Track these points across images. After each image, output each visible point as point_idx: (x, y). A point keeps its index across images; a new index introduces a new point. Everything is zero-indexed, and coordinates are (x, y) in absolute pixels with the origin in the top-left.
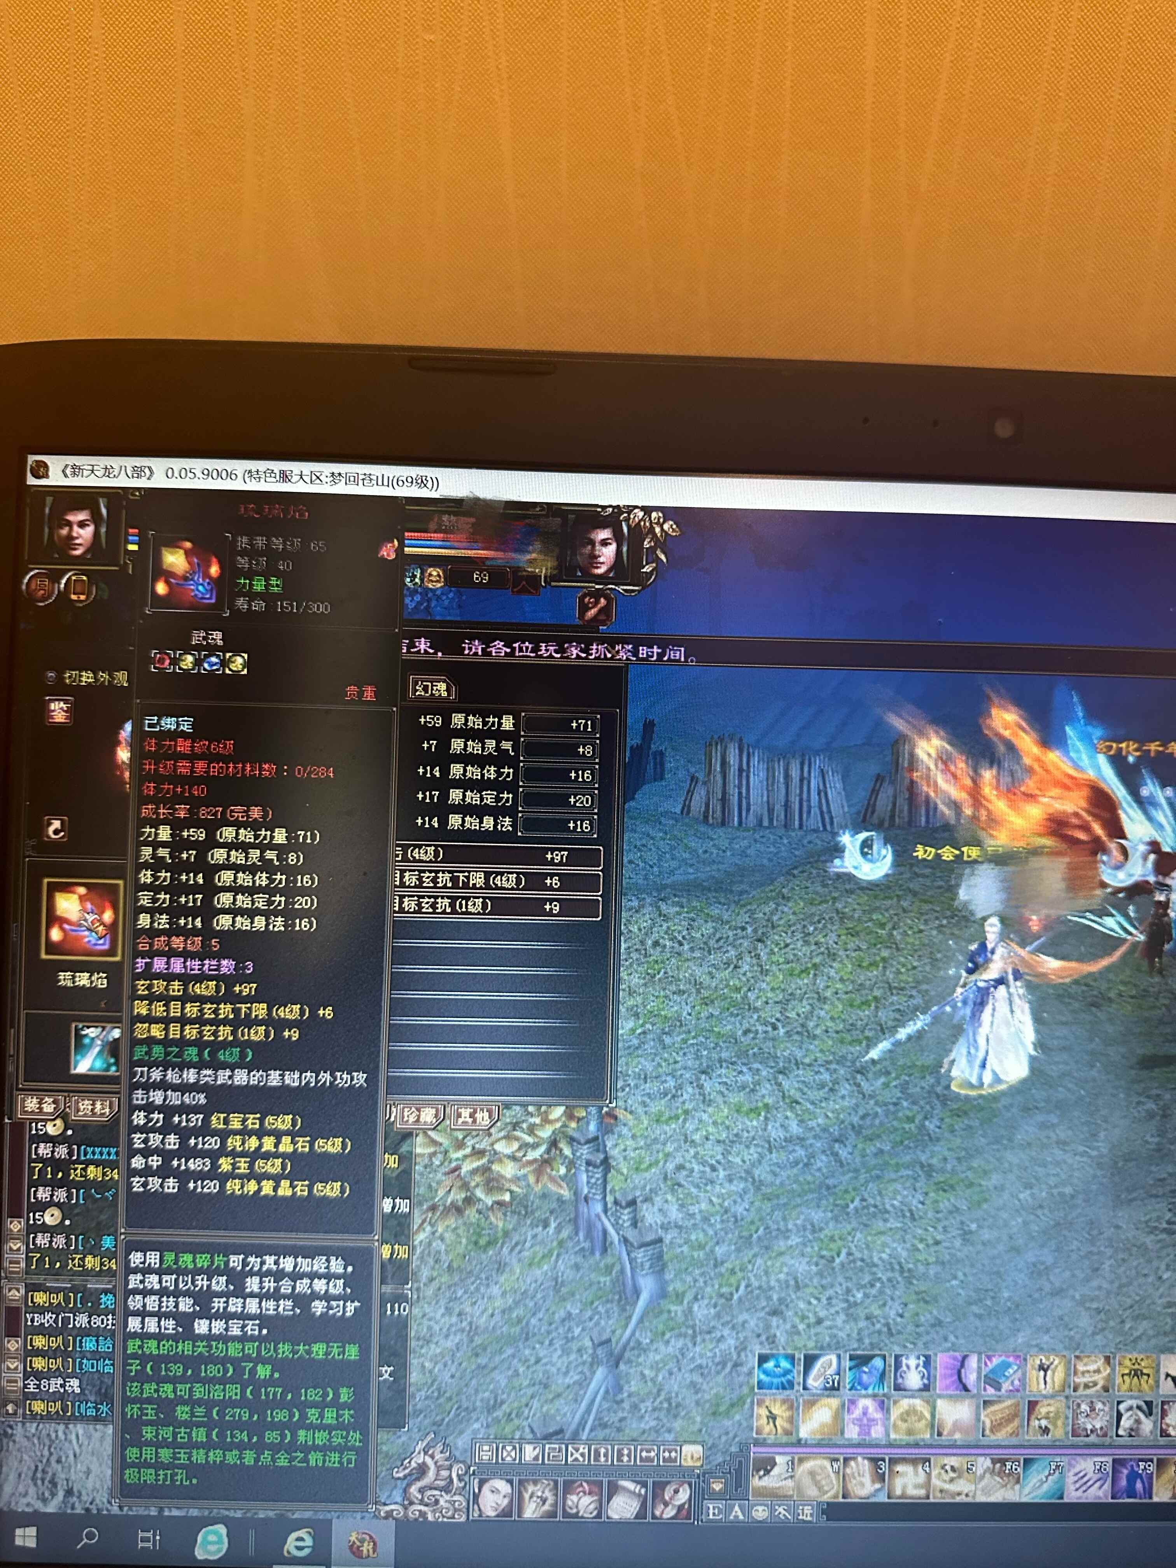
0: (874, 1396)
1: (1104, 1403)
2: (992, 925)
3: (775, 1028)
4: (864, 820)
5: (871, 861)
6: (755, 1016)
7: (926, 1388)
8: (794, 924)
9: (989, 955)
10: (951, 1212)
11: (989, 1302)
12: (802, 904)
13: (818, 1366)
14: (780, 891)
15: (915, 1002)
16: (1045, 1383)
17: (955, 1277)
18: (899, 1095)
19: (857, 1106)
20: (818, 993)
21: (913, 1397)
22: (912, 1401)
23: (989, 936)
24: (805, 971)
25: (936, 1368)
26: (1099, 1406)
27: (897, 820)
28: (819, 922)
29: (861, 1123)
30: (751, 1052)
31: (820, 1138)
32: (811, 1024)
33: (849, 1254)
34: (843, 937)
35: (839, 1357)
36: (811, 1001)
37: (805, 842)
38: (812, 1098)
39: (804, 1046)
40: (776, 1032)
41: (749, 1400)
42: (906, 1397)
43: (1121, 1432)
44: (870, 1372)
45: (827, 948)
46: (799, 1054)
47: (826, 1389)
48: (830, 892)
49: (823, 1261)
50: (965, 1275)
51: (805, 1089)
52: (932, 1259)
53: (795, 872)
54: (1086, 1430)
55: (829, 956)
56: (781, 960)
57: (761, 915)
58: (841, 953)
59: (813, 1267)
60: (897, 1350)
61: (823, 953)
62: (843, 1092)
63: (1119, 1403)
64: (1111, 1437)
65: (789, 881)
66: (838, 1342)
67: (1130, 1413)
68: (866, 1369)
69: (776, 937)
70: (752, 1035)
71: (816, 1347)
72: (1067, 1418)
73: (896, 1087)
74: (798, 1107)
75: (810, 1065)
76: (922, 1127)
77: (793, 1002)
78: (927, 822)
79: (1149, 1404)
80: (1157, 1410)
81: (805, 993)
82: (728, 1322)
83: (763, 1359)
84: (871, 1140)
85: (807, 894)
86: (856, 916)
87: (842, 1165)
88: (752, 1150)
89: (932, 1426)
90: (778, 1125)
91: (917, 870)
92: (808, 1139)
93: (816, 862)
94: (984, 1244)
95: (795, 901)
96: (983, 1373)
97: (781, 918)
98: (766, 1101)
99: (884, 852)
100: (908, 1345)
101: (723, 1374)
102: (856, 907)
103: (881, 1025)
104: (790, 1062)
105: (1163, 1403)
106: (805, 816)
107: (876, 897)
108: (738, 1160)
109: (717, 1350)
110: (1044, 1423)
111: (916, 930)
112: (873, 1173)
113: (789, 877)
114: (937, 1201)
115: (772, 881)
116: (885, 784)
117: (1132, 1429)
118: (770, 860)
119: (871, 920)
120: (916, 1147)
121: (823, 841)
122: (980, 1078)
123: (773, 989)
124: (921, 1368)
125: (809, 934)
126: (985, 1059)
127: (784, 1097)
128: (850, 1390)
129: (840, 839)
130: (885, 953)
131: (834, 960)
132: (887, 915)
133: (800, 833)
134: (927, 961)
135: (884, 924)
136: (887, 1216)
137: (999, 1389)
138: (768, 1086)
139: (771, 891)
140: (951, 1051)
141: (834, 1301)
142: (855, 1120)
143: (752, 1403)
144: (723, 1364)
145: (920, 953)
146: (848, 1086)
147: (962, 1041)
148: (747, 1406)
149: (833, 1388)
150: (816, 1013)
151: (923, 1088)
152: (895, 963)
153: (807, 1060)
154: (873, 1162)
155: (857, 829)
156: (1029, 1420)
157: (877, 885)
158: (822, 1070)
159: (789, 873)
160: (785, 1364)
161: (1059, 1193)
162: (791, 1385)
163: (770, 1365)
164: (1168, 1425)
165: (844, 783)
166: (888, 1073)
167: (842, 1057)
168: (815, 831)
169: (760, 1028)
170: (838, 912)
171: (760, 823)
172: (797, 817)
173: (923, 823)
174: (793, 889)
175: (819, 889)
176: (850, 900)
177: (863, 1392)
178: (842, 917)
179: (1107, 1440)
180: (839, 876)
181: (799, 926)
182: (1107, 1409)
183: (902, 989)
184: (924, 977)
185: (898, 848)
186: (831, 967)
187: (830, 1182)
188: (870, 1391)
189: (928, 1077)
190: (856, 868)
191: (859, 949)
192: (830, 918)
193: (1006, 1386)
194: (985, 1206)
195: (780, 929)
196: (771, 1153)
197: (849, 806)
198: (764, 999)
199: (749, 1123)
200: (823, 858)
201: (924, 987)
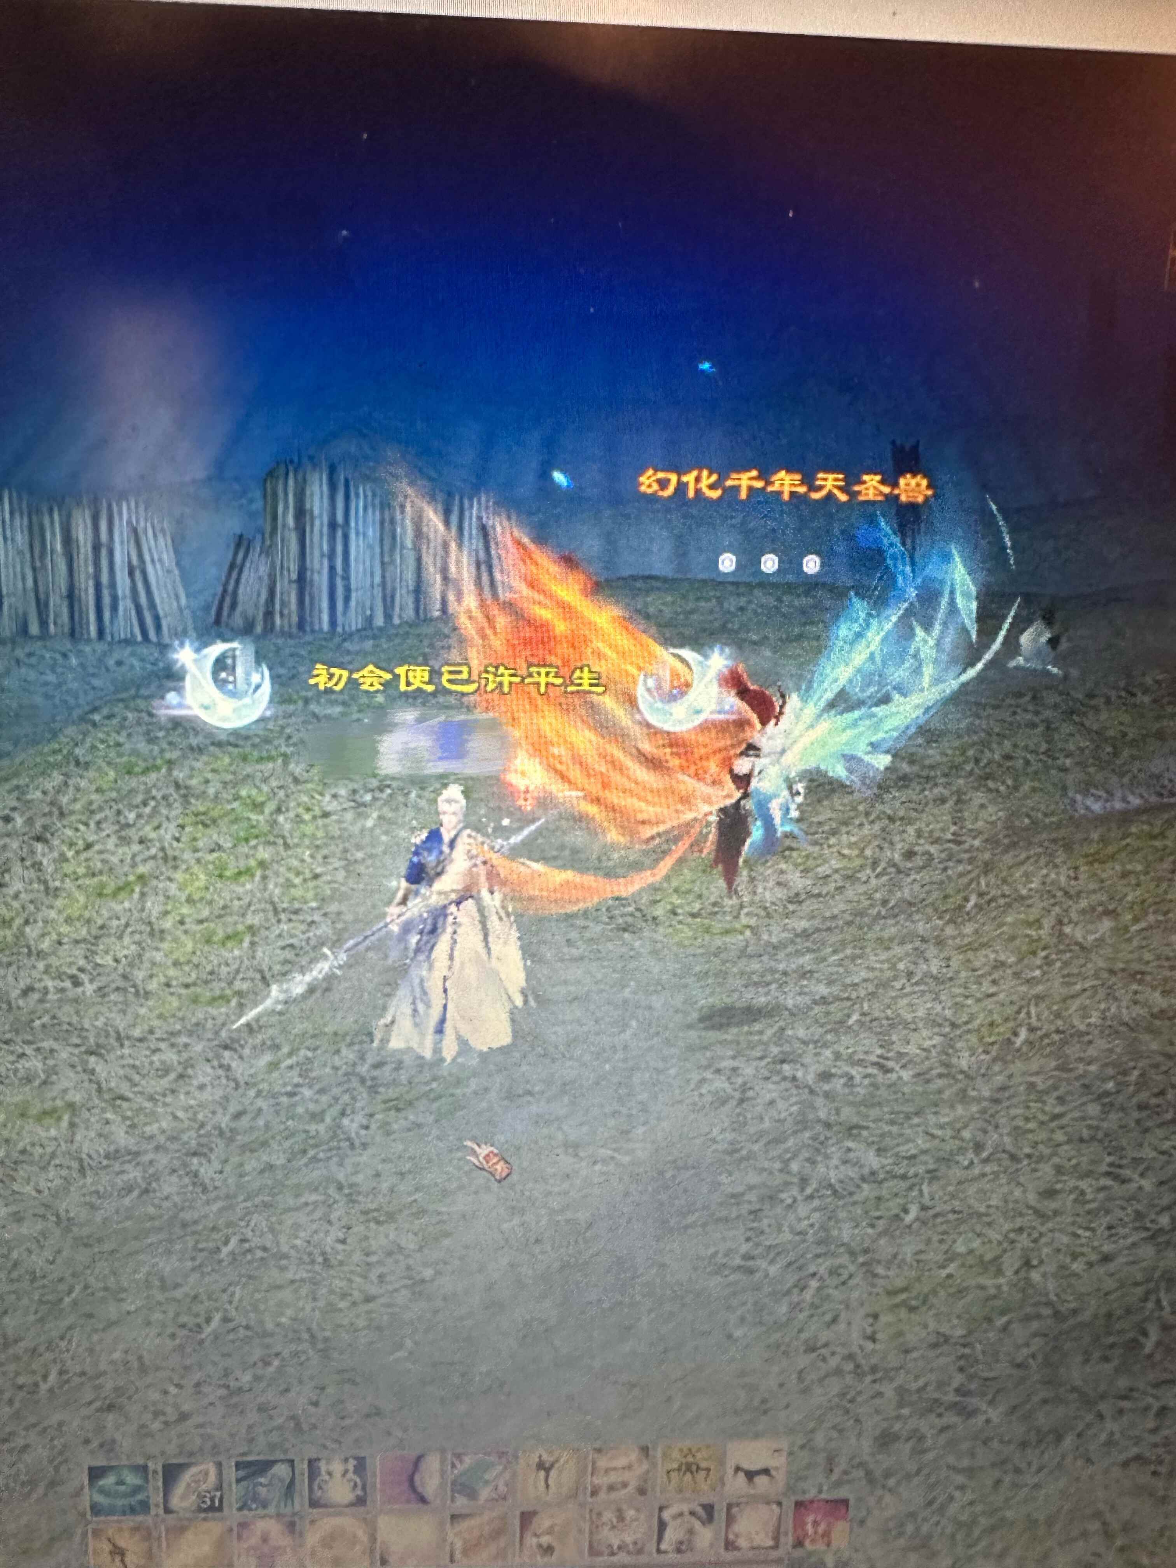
0: (279, 1516)
1: (638, 1510)
2: (449, 801)
3: (77, 983)
4: (218, 621)
5: (233, 694)
6: (41, 965)
7: (360, 1501)
8: (101, 809)
9: (446, 849)
10: (390, 1254)
11: (457, 1380)
12: (112, 774)
13: (187, 1477)
14: (70, 753)
15: (319, 932)
16: (547, 1486)
17: (400, 1346)
18: (297, 1080)
19: (226, 1098)
20: (150, 923)
21: (339, 1514)
22: (338, 1521)
23: (445, 819)
24: (124, 888)
25: (374, 1475)
26: (631, 1513)
27: (278, 621)
28: (145, 804)
29: (233, 1125)
30: (38, 1023)
31: (166, 1150)
32: (139, 975)
33: (226, 1320)
34: (188, 829)
35: (219, 1465)
36: (137, 937)
37: (111, 662)
38: (150, 1090)
39: (130, 1011)
40: (79, 990)
41: (79, 1531)
42: (329, 1515)
43: (663, 1547)
44: (270, 1484)
45: (163, 849)
46: (121, 1023)
47: (200, 1510)
48: (162, 751)
49: (185, 1332)
50: (416, 1343)
51: (137, 1078)
52: (361, 1323)
53: (97, 717)
54: (610, 1546)
55: (165, 859)
56: (81, 871)
57: (38, 794)
58: (187, 855)
59: (170, 1344)
60: (312, 1452)
61: (154, 857)
62: (202, 1079)
63: (661, 1509)
64: (650, 1554)
65: (85, 734)
66: (215, 1446)
67: (679, 1521)
68: (262, 1480)
69: (69, 832)
70: (36, 996)
71: (181, 1453)
72: (580, 1531)
73: (291, 1067)
74: (125, 1105)
75: (141, 1040)
76: (336, 1129)
77: (106, 940)
78: (333, 623)
79: (709, 1509)
80: (720, 1516)
81: (127, 925)
82: (34, 1426)
83: (95, 1474)
84: (252, 1151)
85: (120, 755)
86: (211, 791)
87: (205, 1190)
88: (51, 1174)
89: (372, 1551)
90: (92, 1134)
91: (313, 707)
92: (146, 1152)
93: (134, 698)
94: (445, 1299)
95: (99, 769)
96: (450, 1478)
97: (75, 800)
98: (69, 1097)
99: (255, 678)
100: (328, 1444)
101: (35, 1496)
102: (209, 776)
103: (261, 971)
104: (107, 1036)
105: (730, 1507)
106: (107, 615)
107: (245, 759)
108: (29, 1189)
109: (21, 1466)
110: (545, 1540)
111: (317, 811)
112: (257, 1200)
113: (84, 726)
114: (366, 1238)
115: (55, 735)
116: (254, 555)
117: (681, 1543)
118: (47, 696)
119: (237, 797)
120: (329, 1158)
121: (142, 660)
122: (437, 1050)
123: (69, 920)
124: (350, 1475)
125: (128, 825)
126: (443, 1021)
127: (99, 1090)
128: (240, 1509)
129: (175, 656)
130: (264, 853)
131: (175, 868)
132: (265, 789)
133: (100, 647)
134: (338, 864)
135: (263, 804)
136: (284, 1262)
137: (472, 1495)
138: (72, 1075)
139: (54, 752)
140: (384, 1008)
141: (205, 1389)
142: (224, 1120)
143: (85, 1535)
144: (32, 1483)
145: (325, 852)
146: (209, 1070)
147: (403, 992)
148: (77, 1539)
149: (211, 1508)
150: (147, 955)
151: (336, 1068)
152: (282, 870)
153: (137, 1033)
154: (256, 1185)
155: (205, 637)
156: (522, 1537)
157: (247, 738)
158: (163, 1045)
159: (83, 719)
160: (132, 1479)
161: (568, 1221)
162: (145, 1507)
163: (109, 1481)
164: (737, 1536)
165: (176, 551)
166: (277, 1047)
167: (197, 1024)
168: (128, 642)
169: (50, 984)
170: (178, 786)
171: (24, 630)
172: (92, 617)
173: (326, 626)
174: (93, 747)
175: (142, 746)
176: (198, 765)
177: (260, 1512)
178: (186, 793)
179: (643, 1559)
180: (177, 723)
181: (107, 812)
182: (642, 1517)
183: (296, 912)
184: (334, 890)
185: (282, 671)
186: (170, 879)
187: (187, 1216)
188: (271, 1510)
189: (344, 1051)
190: (206, 708)
191: (219, 847)
192: (164, 798)
193: (485, 1494)
194: (446, 1242)
195: (73, 818)
196: (85, 1176)
197: (187, 596)
198: (54, 937)
199: (43, 1134)
200: (143, 692)
201: (333, 907)
